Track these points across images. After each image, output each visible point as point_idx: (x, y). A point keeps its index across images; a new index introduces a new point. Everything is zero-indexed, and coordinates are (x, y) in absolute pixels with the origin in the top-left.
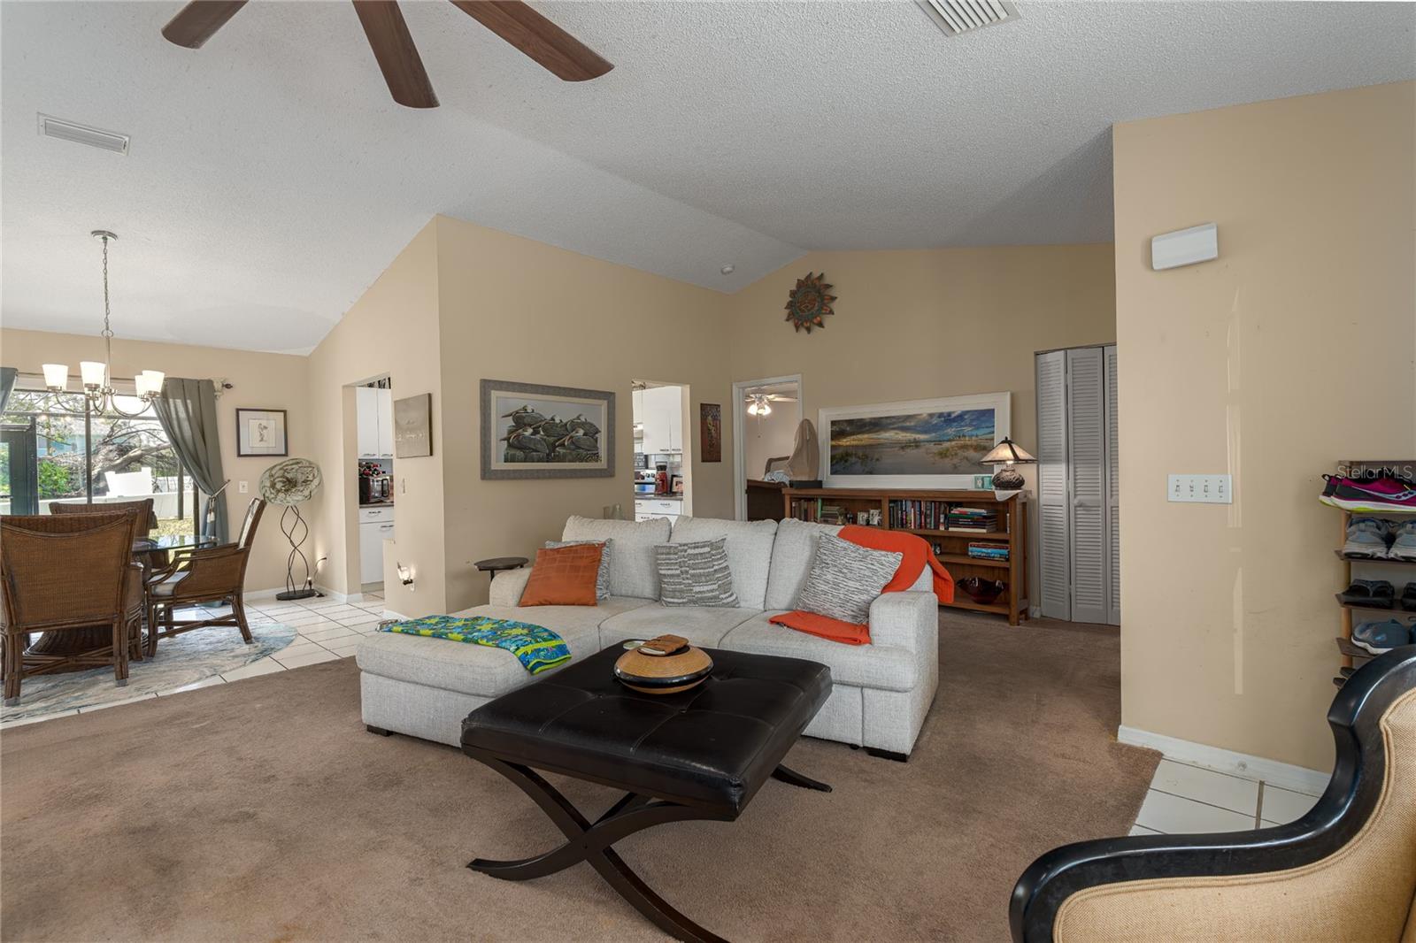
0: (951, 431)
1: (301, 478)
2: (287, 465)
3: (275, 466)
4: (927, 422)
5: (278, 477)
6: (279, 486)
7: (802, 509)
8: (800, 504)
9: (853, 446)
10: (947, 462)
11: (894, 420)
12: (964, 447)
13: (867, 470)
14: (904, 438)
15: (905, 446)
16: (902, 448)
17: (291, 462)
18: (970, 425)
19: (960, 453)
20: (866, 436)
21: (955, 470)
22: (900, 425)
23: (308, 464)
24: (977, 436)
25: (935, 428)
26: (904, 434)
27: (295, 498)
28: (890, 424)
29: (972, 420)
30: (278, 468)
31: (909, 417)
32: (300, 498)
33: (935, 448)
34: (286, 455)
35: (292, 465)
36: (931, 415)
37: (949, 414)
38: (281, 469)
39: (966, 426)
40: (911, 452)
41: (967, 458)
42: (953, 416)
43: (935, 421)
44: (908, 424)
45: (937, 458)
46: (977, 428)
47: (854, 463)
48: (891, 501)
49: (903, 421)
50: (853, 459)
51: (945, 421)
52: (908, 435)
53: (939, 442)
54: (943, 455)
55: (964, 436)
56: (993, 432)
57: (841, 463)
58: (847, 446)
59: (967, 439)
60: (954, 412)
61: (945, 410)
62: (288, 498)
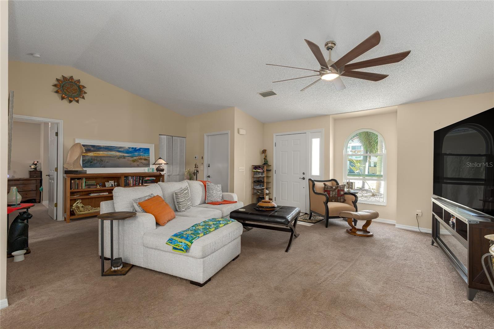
0: (136, 154)
4: (127, 150)
7: (76, 183)
8: (75, 181)
9: (95, 156)
10: (135, 163)
11: (114, 148)
12: (141, 159)
13: (102, 166)
14: (119, 155)
15: (120, 157)
16: (118, 158)
18: (142, 152)
19: (139, 160)
20: (101, 152)
21: (138, 166)
22: (117, 150)
24: (145, 156)
25: (130, 152)
26: (119, 153)
28: (114, 149)
29: (143, 151)
31: (121, 147)
33: (131, 159)
36: (129, 148)
37: (136, 148)
39: (141, 153)
40: (122, 160)
41: (142, 163)
42: (137, 149)
43: (131, 150)
44: (120, 150)
45: (132, 162)
46: (145, 153)
47: (96, 163)
48: (125, 177)
49: (118, 149)
50: (95, 162)
51: (134, 150)
52: (120, 154)
53: (132, 157)
54: (134, 161)
55: (141, 156)
56: (149, 155)
57: (89, 163)
58: (91, 156)
59: (142, 156)
60: (137, 148)
61: (134, 147)
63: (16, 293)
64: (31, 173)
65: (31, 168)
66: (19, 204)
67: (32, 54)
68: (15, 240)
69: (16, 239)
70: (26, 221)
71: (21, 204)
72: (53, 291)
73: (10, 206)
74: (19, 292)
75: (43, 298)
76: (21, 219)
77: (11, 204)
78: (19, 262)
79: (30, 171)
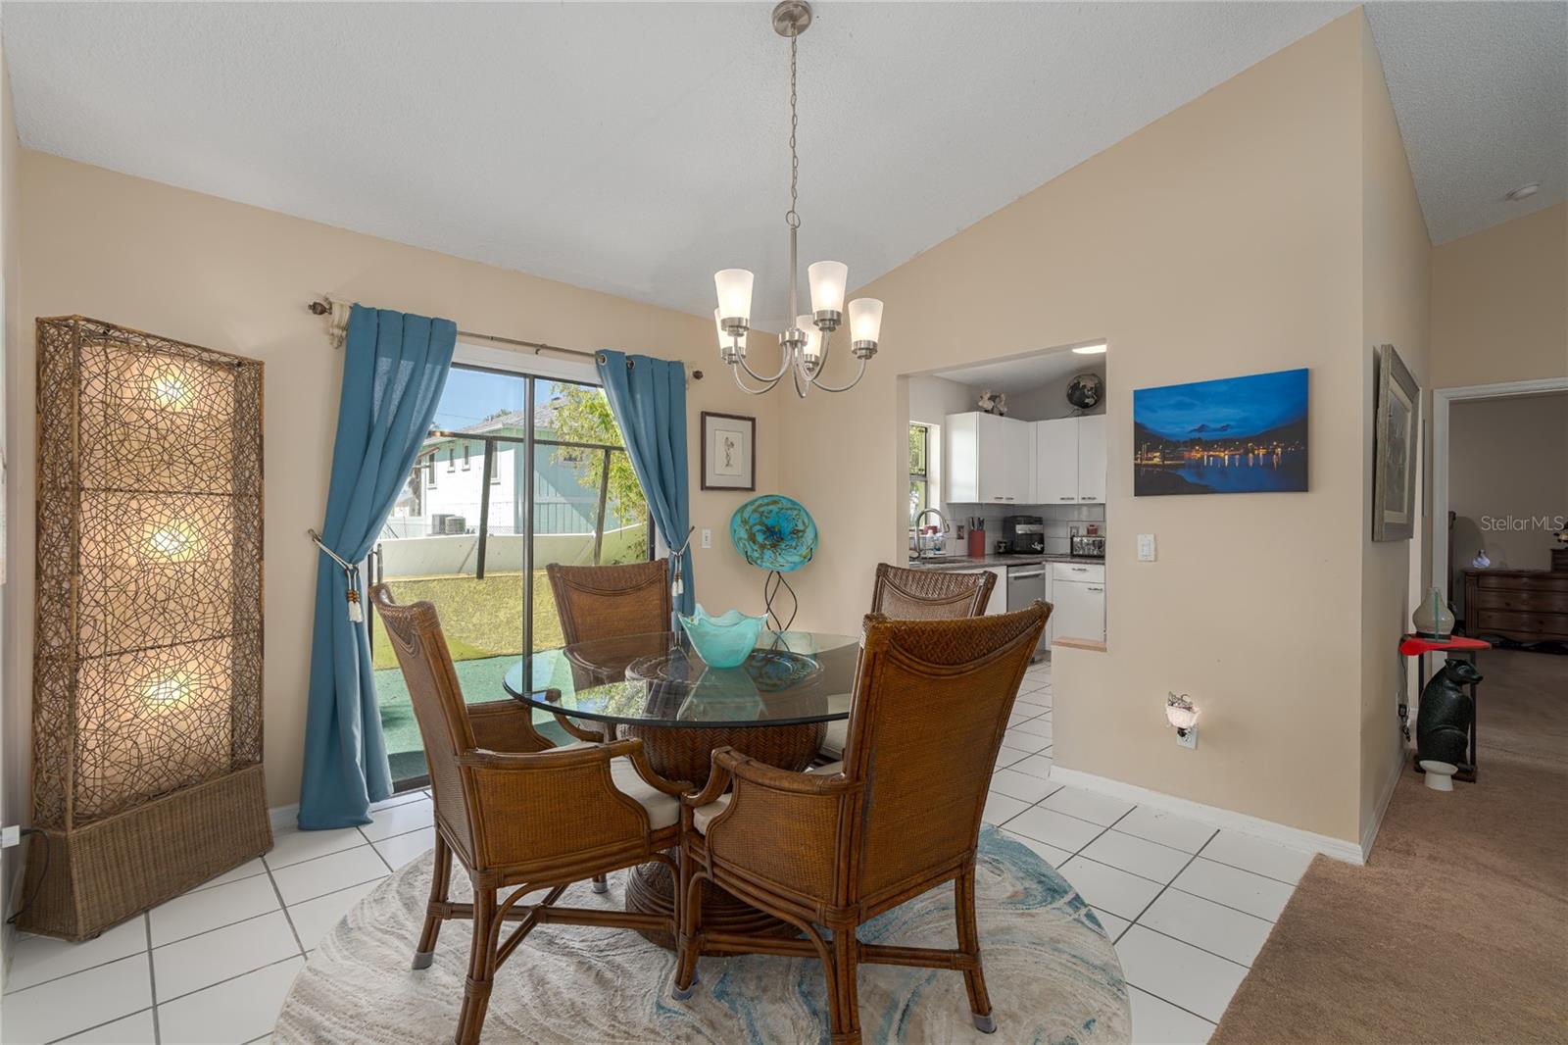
1: (787, 528)
2: (761, 506)
3: (746, 505)
5: (755, 525)
6: (760, 538)
17: (766, 501)
23: (790, 506)
27: (787, 559)
30: (750, 509)
32: (796, 559)
34: (752, 489)
35: (768, 504)
38: (755, 511)
62: (780, 559)
63: (1392, 852)
64: (1557, 556)
65: (1560, 541)
66: (1448, 637)
67: (1511, 196)
68: (1433, 731)
69: (1437, 730)
70: (1466, 689)
71: (1453, 637)
72: (1481, 896)
73: (1423, 637)
74: (1400, 851)
75: (1445, 895)
76: (1452, 681)
77: (1426, 631)
78: (1435, 791)
79: (1554, 552)
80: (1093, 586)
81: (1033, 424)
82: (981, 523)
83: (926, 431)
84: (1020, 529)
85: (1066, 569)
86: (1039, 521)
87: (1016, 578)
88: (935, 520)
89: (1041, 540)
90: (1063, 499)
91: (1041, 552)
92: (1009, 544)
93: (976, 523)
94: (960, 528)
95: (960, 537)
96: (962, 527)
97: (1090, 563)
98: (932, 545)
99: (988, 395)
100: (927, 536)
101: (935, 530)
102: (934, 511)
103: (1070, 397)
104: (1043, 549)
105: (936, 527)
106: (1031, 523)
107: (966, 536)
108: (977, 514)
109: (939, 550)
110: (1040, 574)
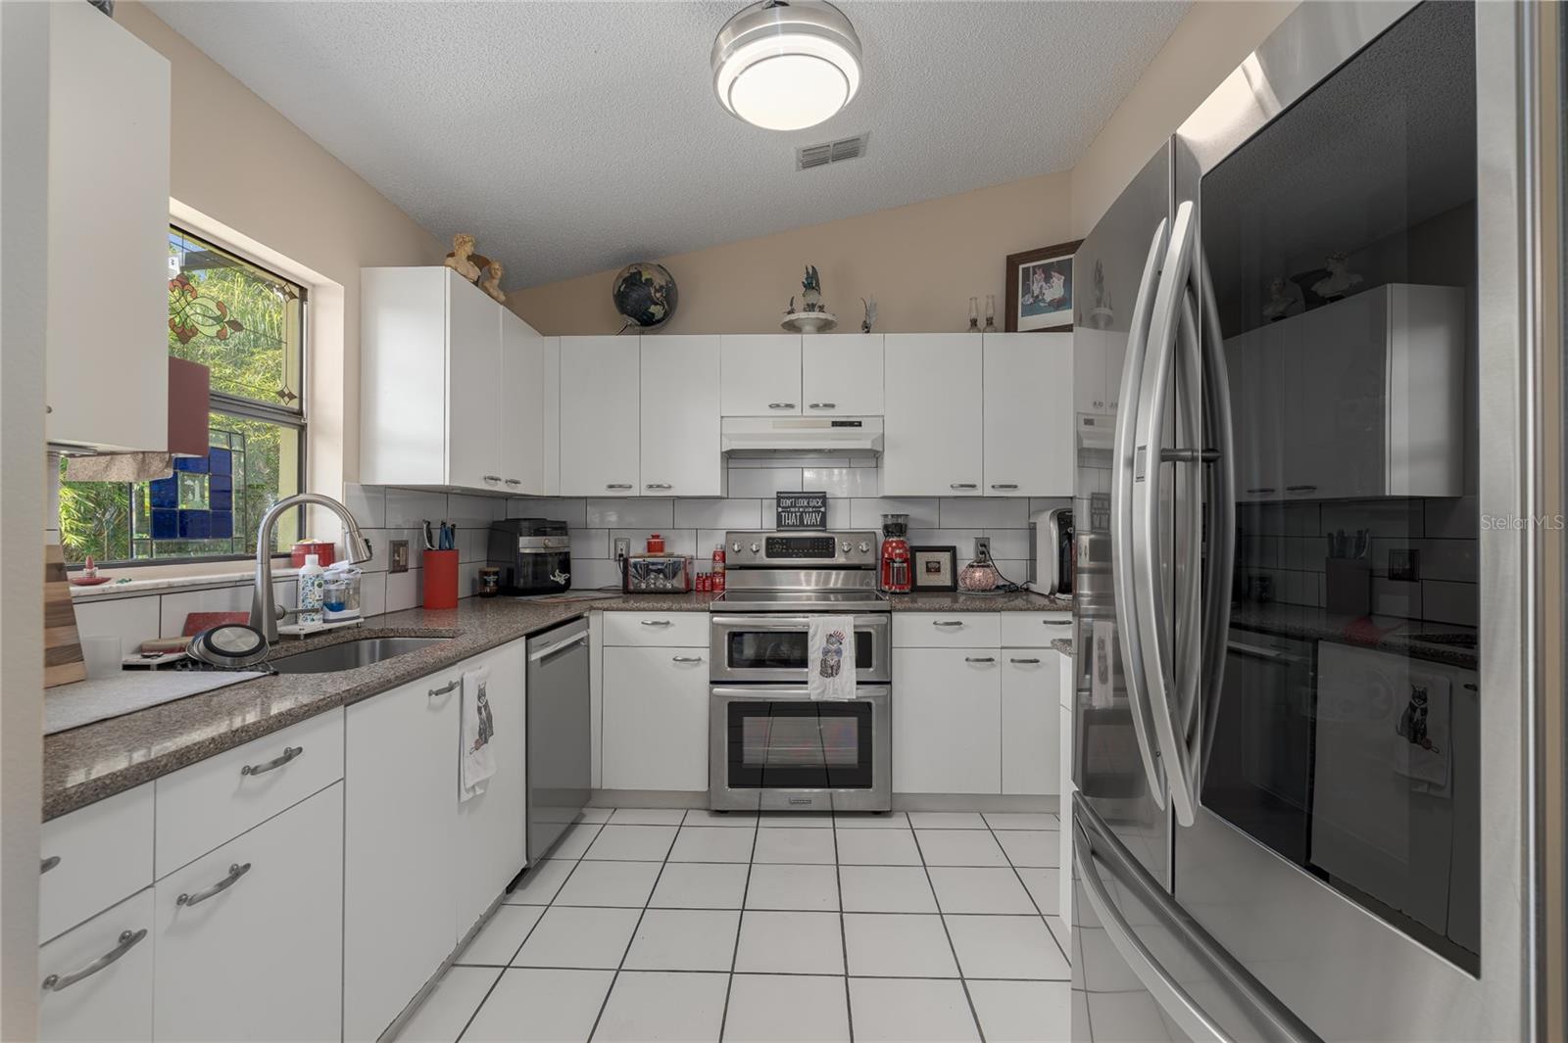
80: (682, 654)
81: (551, 341)
82: (449, 532)
83: (303, 298)
84: (527, 544)
85: (629, 623)
86: (560, 528)
87: (544, 659)
88: (328, 527)
89: (565, 564)
90: (611, 487)
91: (565, 588)
92: (503, 575)
93: (436, 534)
94: (397, 547)
95: (398, 568)
96: (404, 544)
97: (680, 610)
98: (314, 597)
99: (468, 249)
100: (302, 571)
101: (327, 554)
102: (327, 502)
103: (621, 300)
104: (568, 581)
105: (330, 546)
106: (544, 534)
107: (412, 563)
108: (438, 514)
109: (339, 607)
110: (582, 639)
